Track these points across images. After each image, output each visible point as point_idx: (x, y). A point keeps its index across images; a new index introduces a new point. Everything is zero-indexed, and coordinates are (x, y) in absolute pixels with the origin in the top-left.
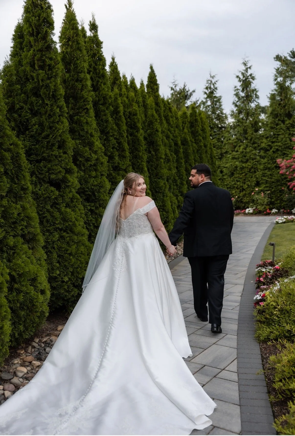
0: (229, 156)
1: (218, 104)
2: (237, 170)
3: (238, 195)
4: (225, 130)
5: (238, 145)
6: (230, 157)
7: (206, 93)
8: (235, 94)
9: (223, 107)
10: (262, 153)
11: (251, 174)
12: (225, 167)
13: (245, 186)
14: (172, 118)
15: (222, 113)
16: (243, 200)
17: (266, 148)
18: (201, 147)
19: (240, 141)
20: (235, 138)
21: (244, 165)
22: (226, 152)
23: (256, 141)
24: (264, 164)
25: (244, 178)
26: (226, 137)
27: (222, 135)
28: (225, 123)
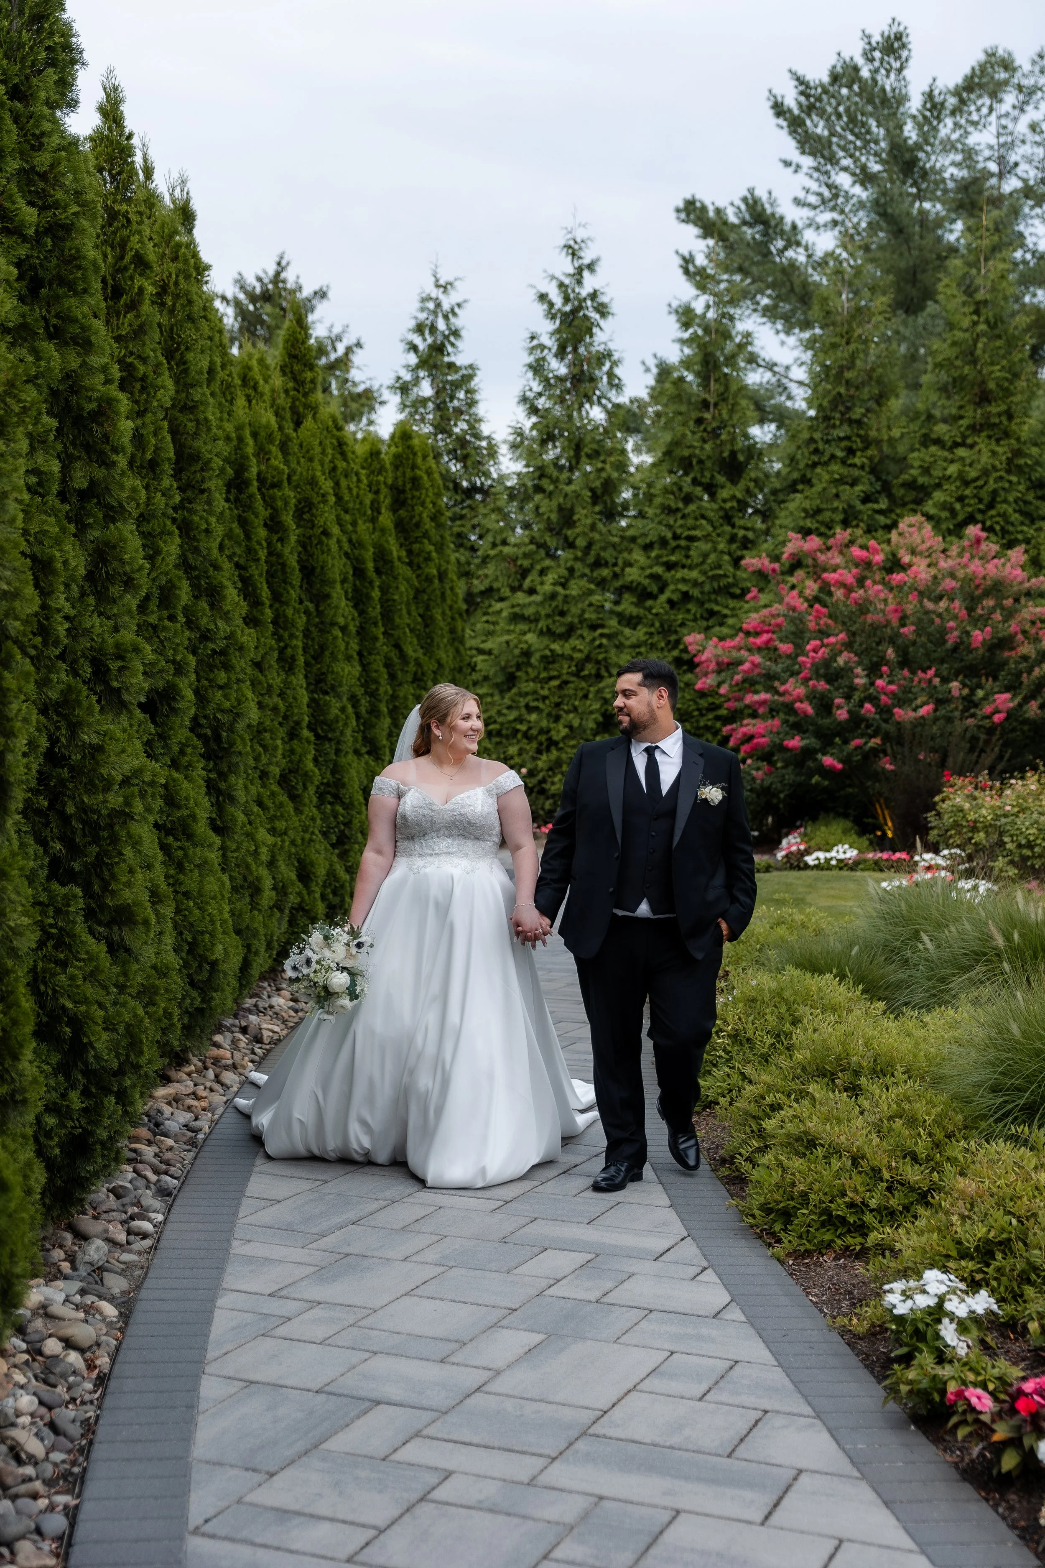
0: (498, 606)
1: (461, 395)
2: (529, 664)
3: (529, 766)
4: (483, 501)
5: (538, 567)
6: (505, 614)
7: (414, 348)
8: (530, 366)
9: (481, 410)
10: (628, 606)
11: (583, 684)
12: (481, 652)
13: (560, 732)
14: (346, 476)
15: (478, 436)
16: (546, 786)
17: (645, 588)
18: (429, 579)
19: (542, 552)
20: (527, 540)
21: (555, 646)
22: (489, 592)
23: (607, 555)
24: (634, 646)
25: (556, 699)
26: (488, 530)
27: (475, 521)
28: (487, 475)
